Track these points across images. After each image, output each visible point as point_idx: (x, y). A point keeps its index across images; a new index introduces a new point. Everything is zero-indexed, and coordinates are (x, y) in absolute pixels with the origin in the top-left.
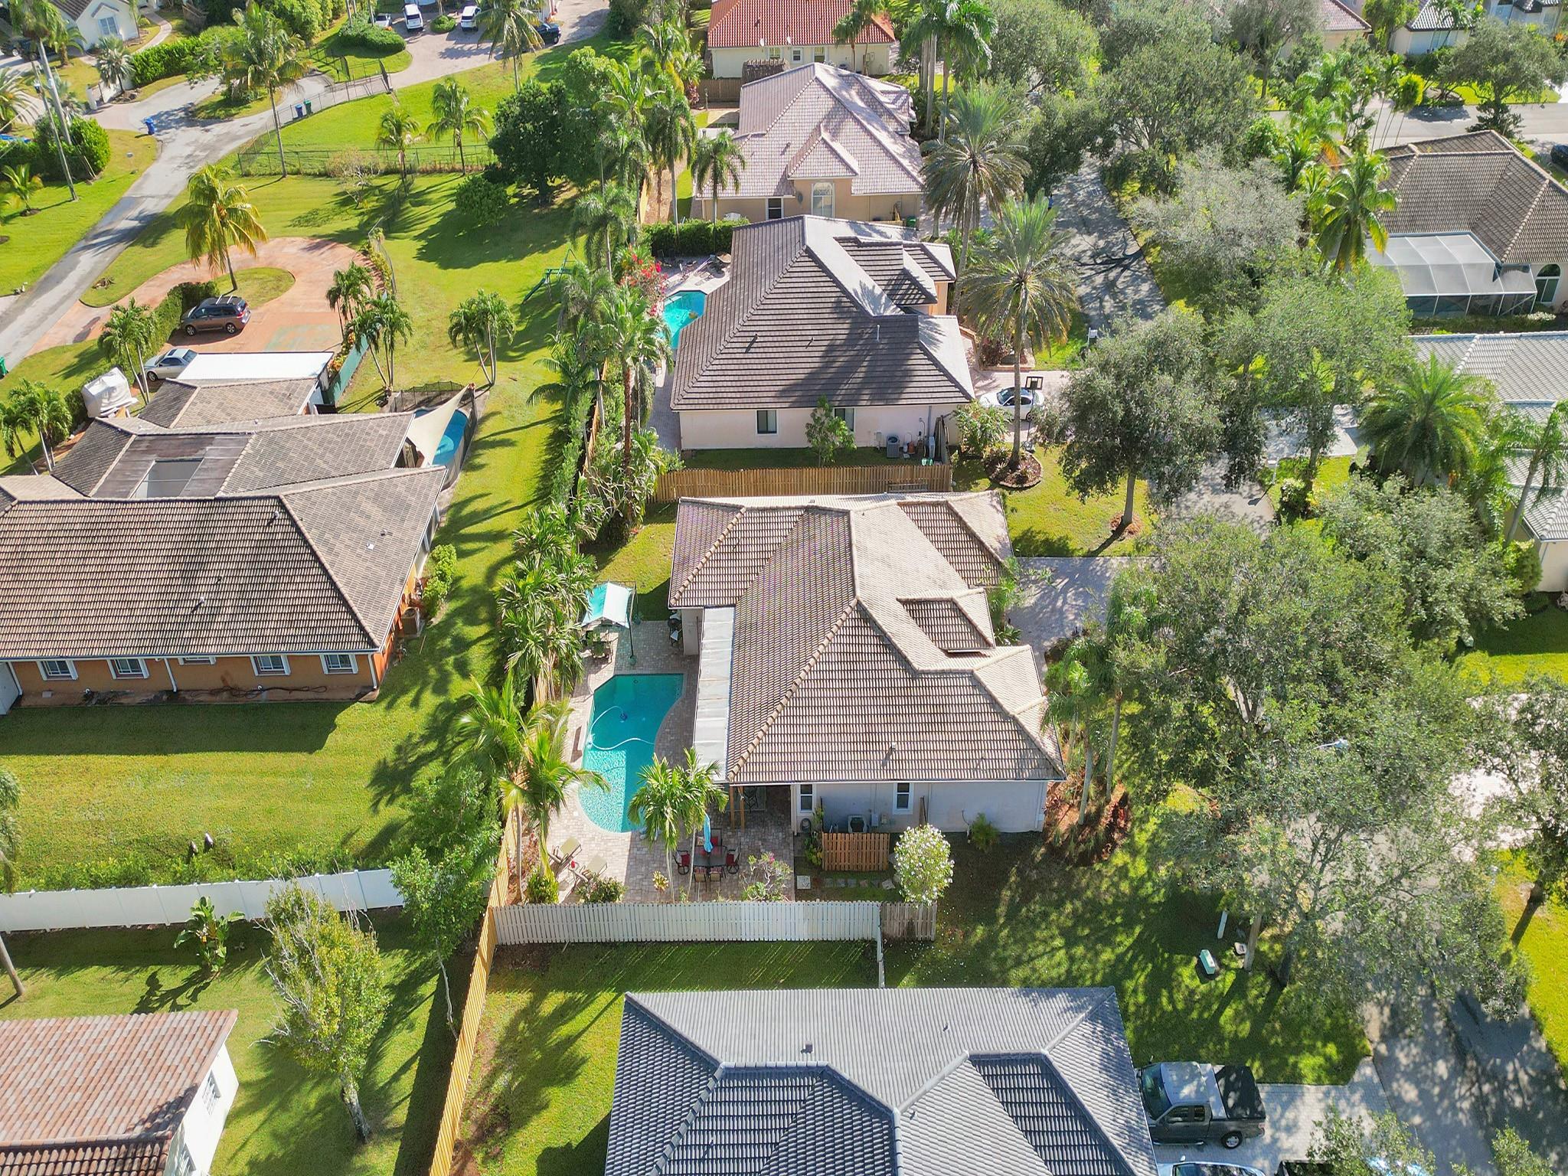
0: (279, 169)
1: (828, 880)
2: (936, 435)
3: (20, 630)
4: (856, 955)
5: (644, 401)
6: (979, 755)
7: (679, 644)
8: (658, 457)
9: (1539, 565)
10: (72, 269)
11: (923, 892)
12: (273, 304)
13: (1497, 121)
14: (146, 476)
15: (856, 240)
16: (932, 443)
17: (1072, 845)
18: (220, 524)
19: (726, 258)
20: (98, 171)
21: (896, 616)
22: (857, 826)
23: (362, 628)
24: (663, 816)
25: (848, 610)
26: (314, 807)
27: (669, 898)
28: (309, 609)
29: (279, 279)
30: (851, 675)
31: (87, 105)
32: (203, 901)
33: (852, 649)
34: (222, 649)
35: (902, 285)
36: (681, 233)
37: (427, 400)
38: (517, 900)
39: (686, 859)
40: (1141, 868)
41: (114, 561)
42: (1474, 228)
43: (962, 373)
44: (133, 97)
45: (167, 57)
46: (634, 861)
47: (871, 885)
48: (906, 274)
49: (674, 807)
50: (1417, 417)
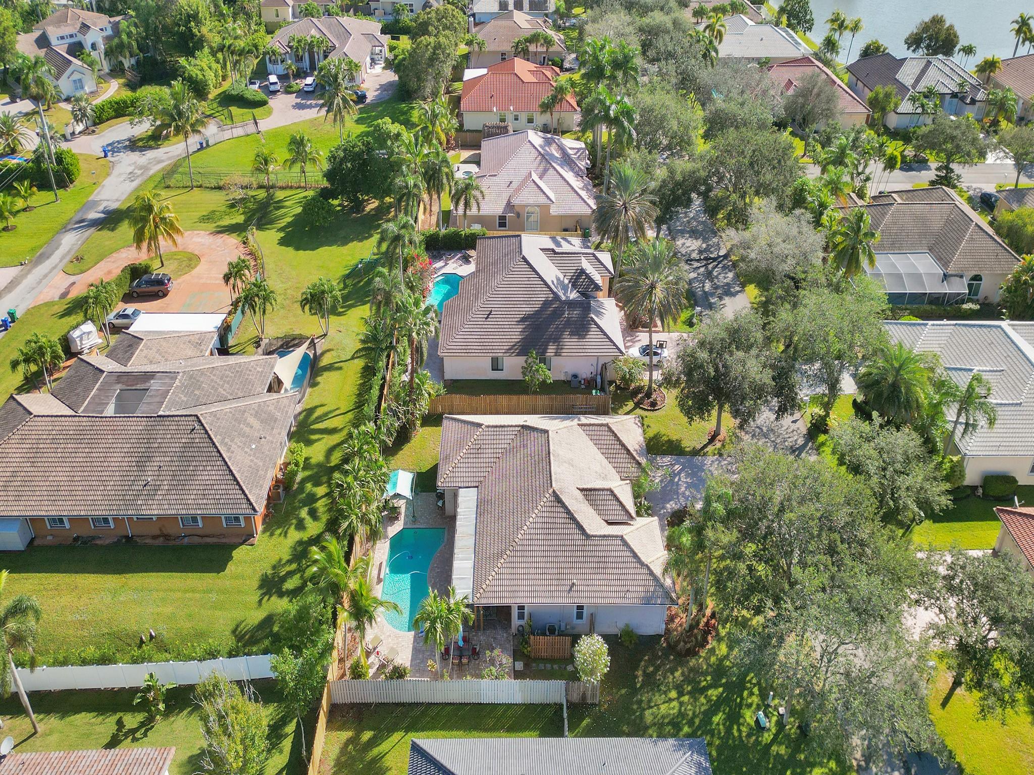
0: (189, 184)
1: (534, 665)
2: (601, 374)
3: (35, 498)
4: (549, 713)
5: (422, 353)
6: (625, 589)
7: (443, 508)
8: (430, 387)
9: (964, 471)
10: (57, 248)
11: (592, 675)
12: (187, 277)
13: (946, 180)
14: (114, 400)
15: (553, 250)
16: (599, 380)
17: (682, 643)
18: (161, 432)
19: (472, 253)
20: (72, 182)
21: (576, 499)
22: (552, 631)
23: (248, 500)
24: (435, 629)
25: (547, 496)
26: (218, 613)
27: (437, 676)
28: (215, 487)
29: (190, 260)
30: (549, 537)
31: (64, 136)
32: (151, 676)
33: (550, 520)
34: (161, 512)
35: (580, 279)
36: (445, 236)
37: (286, 346)
38: (343, 675)
39: (447, 650)
40: (723, 649)
41: (94, 455)
42: (931, 250)
43: (617, 335)
44: (94, 131)
45: (116, 106)
46: (416, 651)
47: (560, 667)
48: (583, 272)
49: (442, 623)
50: (890, 379)
